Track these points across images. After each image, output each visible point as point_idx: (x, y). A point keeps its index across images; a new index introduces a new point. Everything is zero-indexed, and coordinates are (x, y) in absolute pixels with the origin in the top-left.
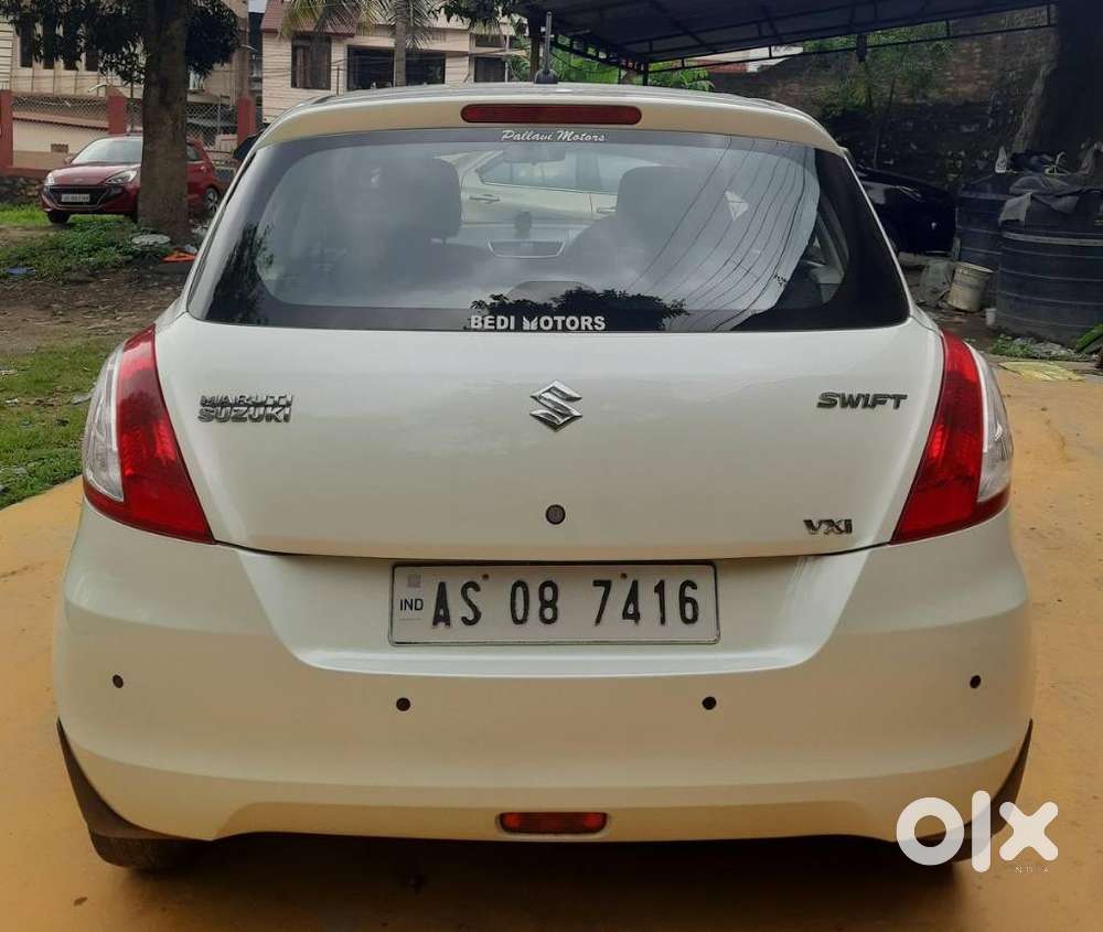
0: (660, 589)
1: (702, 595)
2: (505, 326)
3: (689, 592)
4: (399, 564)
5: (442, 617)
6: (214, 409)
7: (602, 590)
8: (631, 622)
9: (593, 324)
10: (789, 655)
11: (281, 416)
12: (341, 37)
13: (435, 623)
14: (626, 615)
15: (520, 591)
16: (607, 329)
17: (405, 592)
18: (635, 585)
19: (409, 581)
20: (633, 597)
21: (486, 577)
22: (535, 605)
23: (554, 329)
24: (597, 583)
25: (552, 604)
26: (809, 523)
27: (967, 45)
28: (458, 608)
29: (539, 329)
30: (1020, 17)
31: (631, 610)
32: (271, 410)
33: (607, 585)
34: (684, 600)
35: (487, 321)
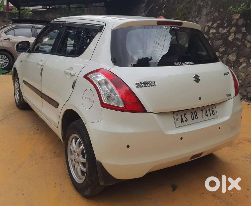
0: (209, 110)
2: (180, 65)
3: (213, 110)
4: (174, 112)
6: (139, 85)
7: (202, 111)
8: (207, 116)
9: (192, 63)
10: (227, 118)
11: (154, 85)
13: (182, 122)
14: (206, 115)
15: (192, 114)
16: (194, 64)
17: (176, 118)
18: (206, 110)
19: (176, 115)
20: (206, 112)
21: (187, 112)
22: (194, 116)
23: (187, 65)
24: (201, 110)
25: (196, 115)
26: (227, 95)
27: (87, 9)
28: (184, 119)
29: (185, 65)
30: (97, 4)
31: (206, 114)
32: (151, 84)
35: (177, 64)
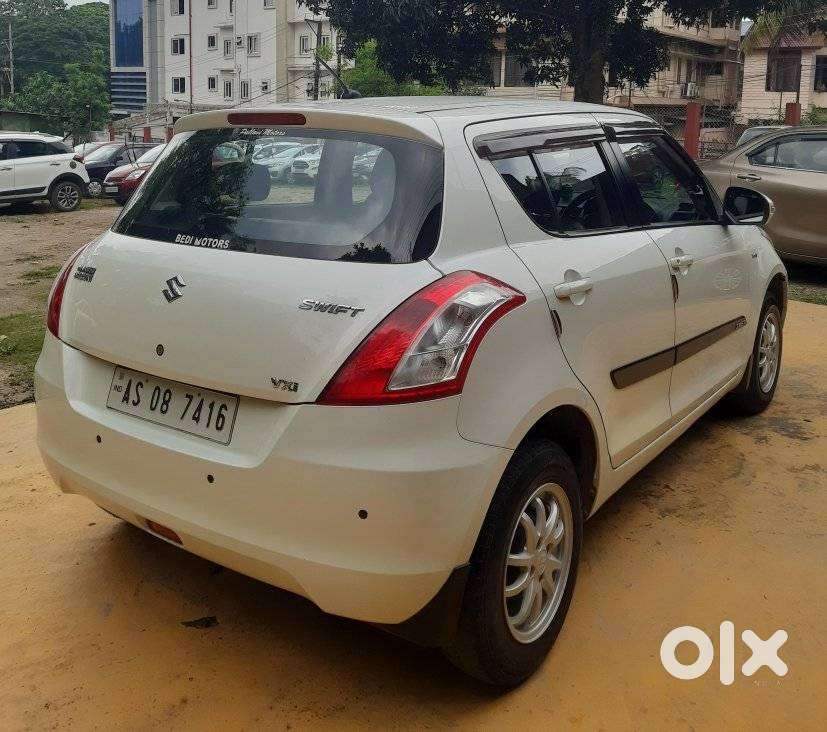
0: (211, 406)
1: (228, 414)
2: (188, 242)
3: (223, 412)
4: (118, 367)
5: (126, 399)
6: (78, 273)
7: (188, 400)
8: (195, 421)
9: (223, 244)
12: (809, 49)
13: (123, 400)
14: (194, 418)
15: (157, 392)
16: (228, 249)
17: (118, 381)
18: (202, 400)
19: (120, 376)
20: (199, 409)
21: (146, 381)
22: (161, 401)
23: (206, 246)
24: (187, 396)
25: (166, 403)
26: (274, 382)
28: (133, 397)
29: (200, 245)
31: (197, 415)
33: (190, 397)
34: (220, 415)
35: (182, 238)
